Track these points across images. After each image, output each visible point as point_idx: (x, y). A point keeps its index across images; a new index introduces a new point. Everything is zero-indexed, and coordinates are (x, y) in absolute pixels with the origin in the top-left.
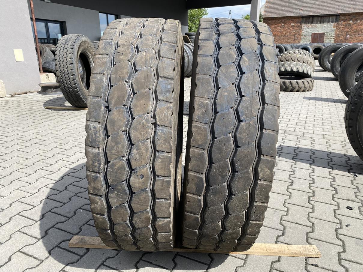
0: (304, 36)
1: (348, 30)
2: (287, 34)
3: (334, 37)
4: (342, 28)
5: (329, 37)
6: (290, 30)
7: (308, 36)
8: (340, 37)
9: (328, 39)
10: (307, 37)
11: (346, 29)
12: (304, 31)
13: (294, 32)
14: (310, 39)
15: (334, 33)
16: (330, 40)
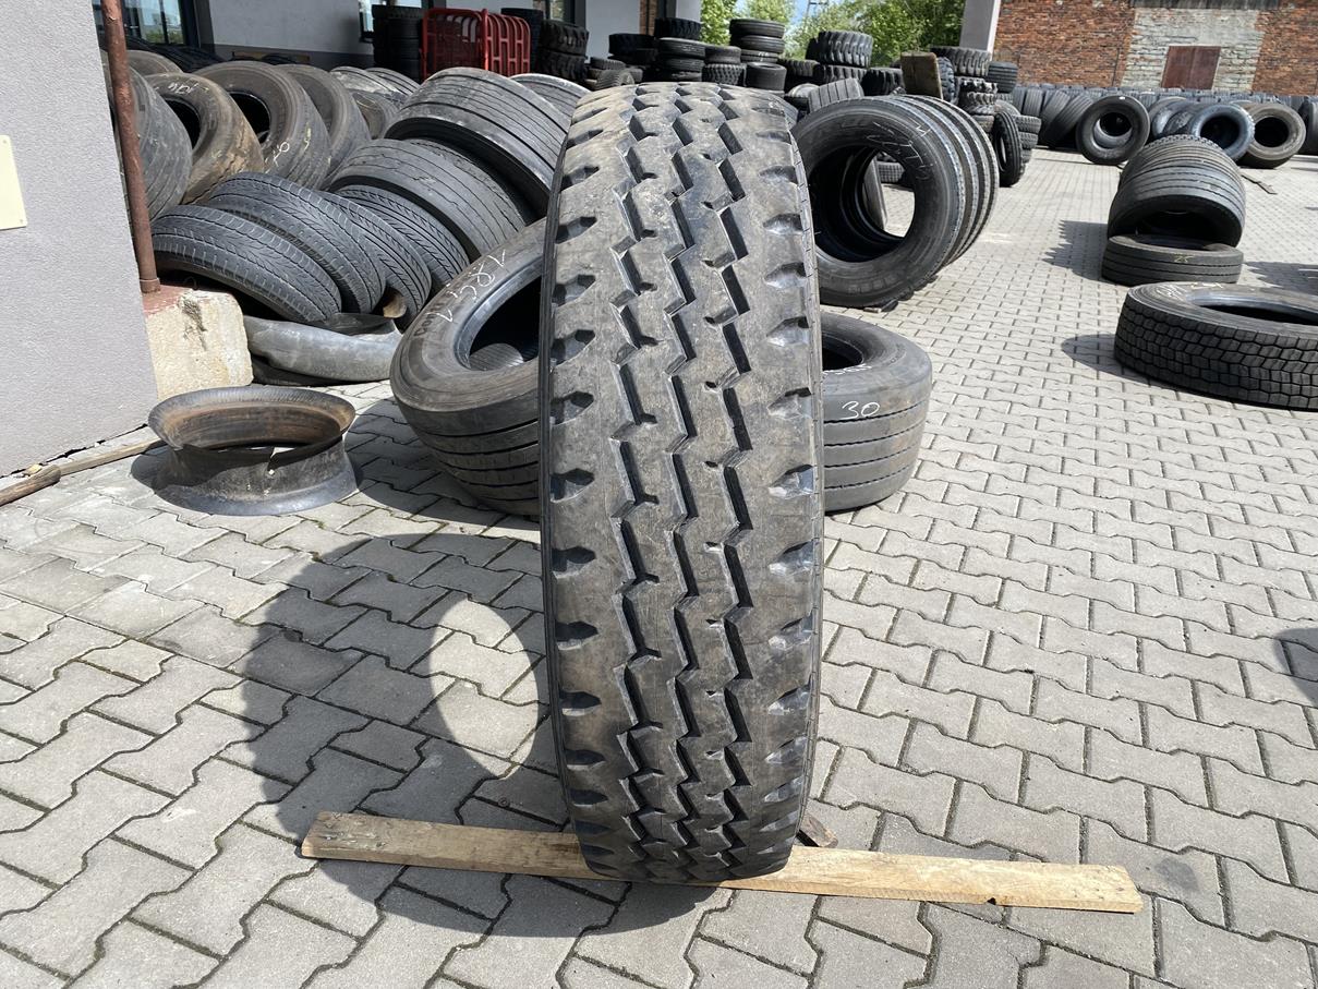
0: (1138, 56)
1: (1309, 42)
2: (1072, 44)
3: (1254, 69)
4: (1288, 34)
5: (1236, 65)
6: (1087, 27)
7: (1154, 57)
8: (1277, 68)
9: (1231, 72)
10: (1151, 61)
11: (1302, 38)
12: (1138, 37)
13: (1102, 35)
14: (1162, 69)
15: (1256, 51)
16: (1238, 76)
